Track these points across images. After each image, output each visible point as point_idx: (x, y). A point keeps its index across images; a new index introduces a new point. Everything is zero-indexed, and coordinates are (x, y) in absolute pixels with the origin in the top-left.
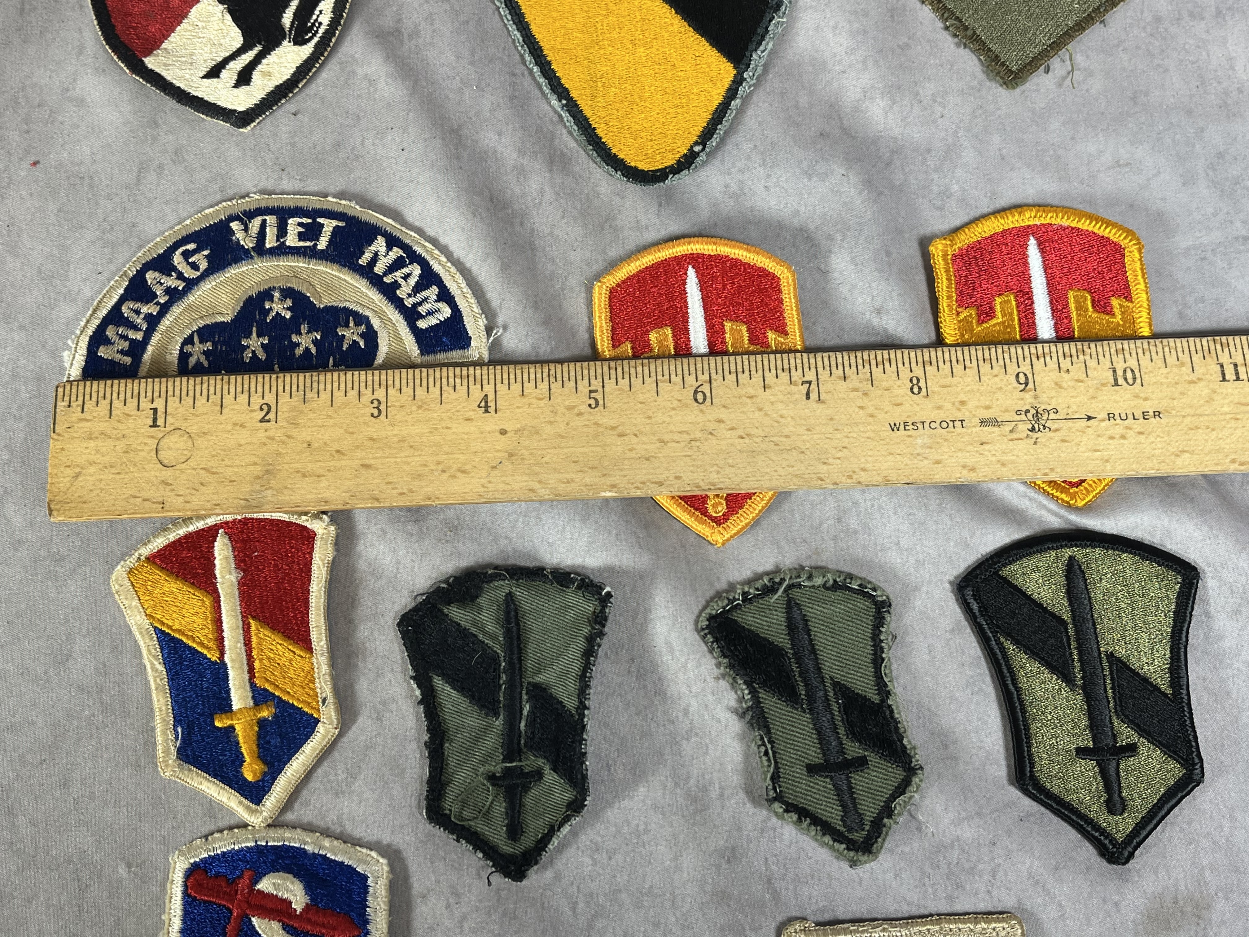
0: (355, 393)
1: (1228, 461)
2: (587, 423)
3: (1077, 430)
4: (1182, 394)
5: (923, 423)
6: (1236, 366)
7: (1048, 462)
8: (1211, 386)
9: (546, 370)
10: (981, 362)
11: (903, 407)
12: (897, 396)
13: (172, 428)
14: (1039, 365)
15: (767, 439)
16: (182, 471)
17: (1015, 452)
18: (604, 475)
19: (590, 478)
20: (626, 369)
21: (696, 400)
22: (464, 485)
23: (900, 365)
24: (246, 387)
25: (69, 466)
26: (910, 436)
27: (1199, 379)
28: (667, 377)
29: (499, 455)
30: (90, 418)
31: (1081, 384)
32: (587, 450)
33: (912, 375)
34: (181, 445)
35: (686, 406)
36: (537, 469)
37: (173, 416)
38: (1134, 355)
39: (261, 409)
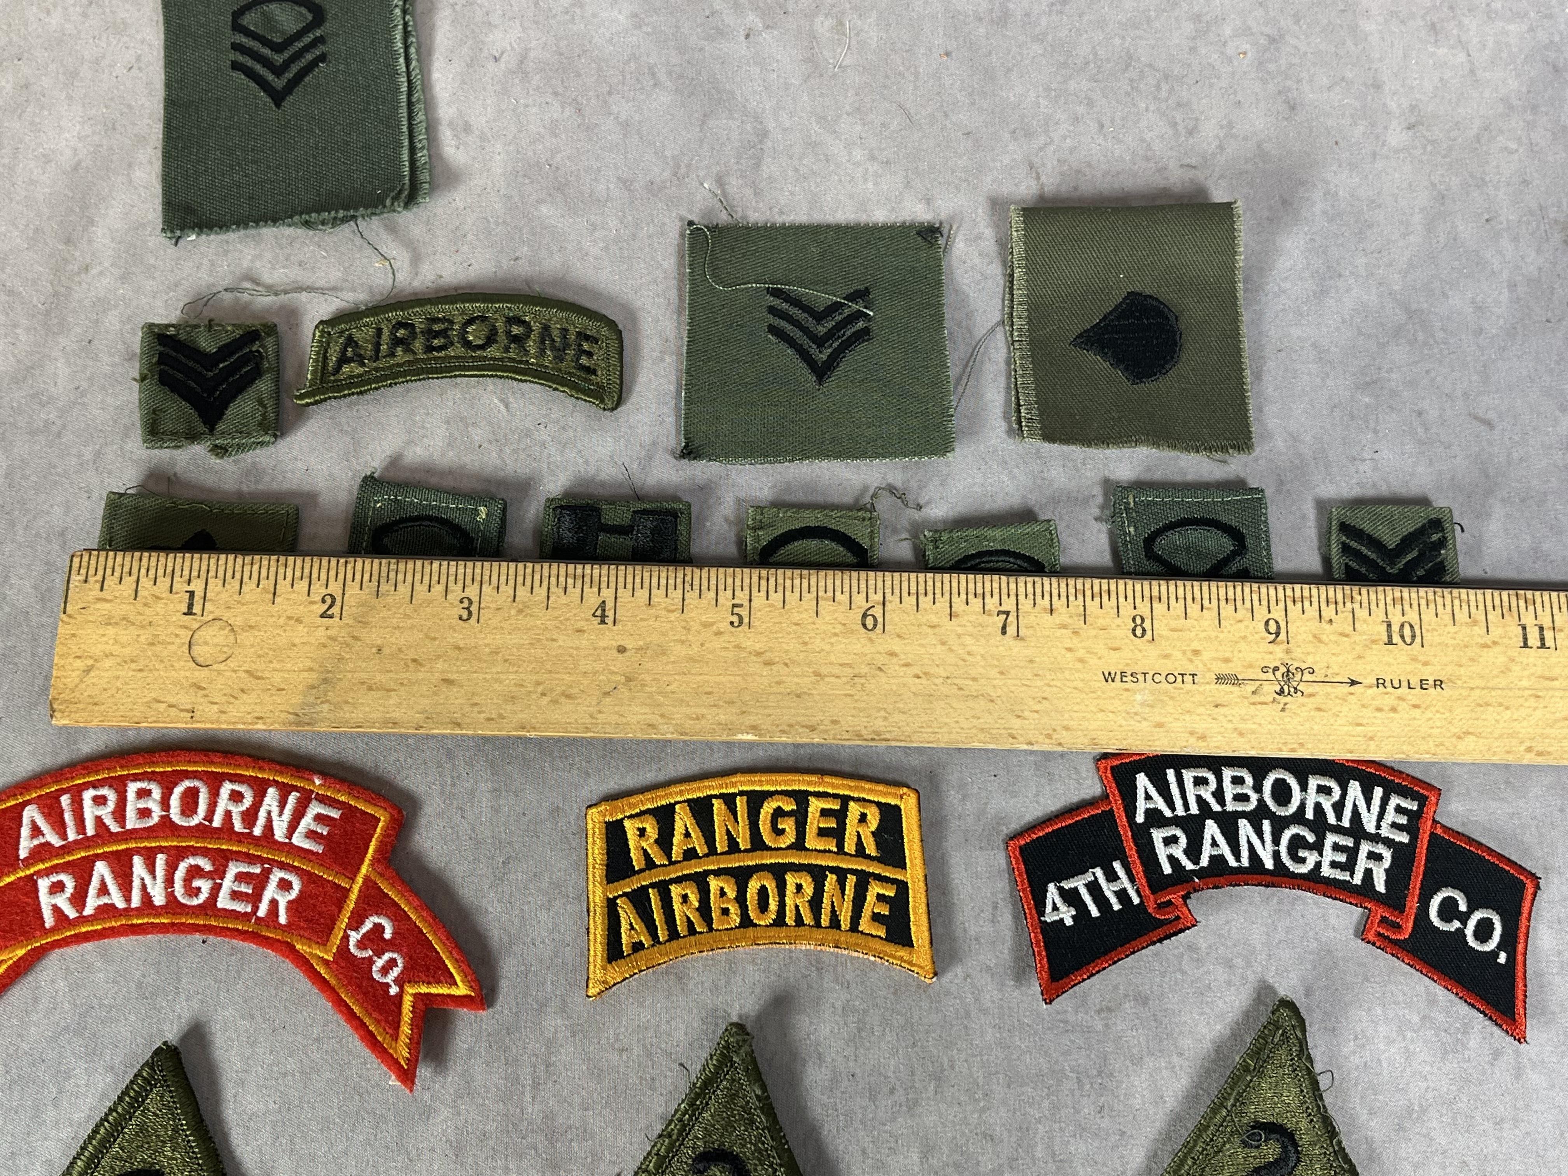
0: (441, 587)
1: (1522, 748)
2: (727, 645)
3: (1337, 697)
4: (1472, 660)
5: (1145, 674)
6: (1541, 629)
7: (1298, 735)
8: (1509, 653)
9: (680, 575)
10: (1223, 603)
11: (1120, 652)
12: (1115, 638)
13: (210, 618)
14: (1294, 611)
15: (949, 681)
16: (219, 672)
17: (1257, 720)
18: (743, 713)
19: (725, 715)
20: (780, 581)
21: (864, 625)
22: (566, 713)
23: (1122, 599)
24: (307, 571)
25: (79, 657)
26: (1127, 690)
27: (1495, 643)
28: (830, 594)
29: (613, 678)
30: (110, 598)
31: (1345, 639)
32: (724, 680)
33: (1135, 612)
34: (222, 640)
35: (852, 632)
36: (660, 699)
37: (214, 602)
38: (1415, 607)
39: (324, 601)
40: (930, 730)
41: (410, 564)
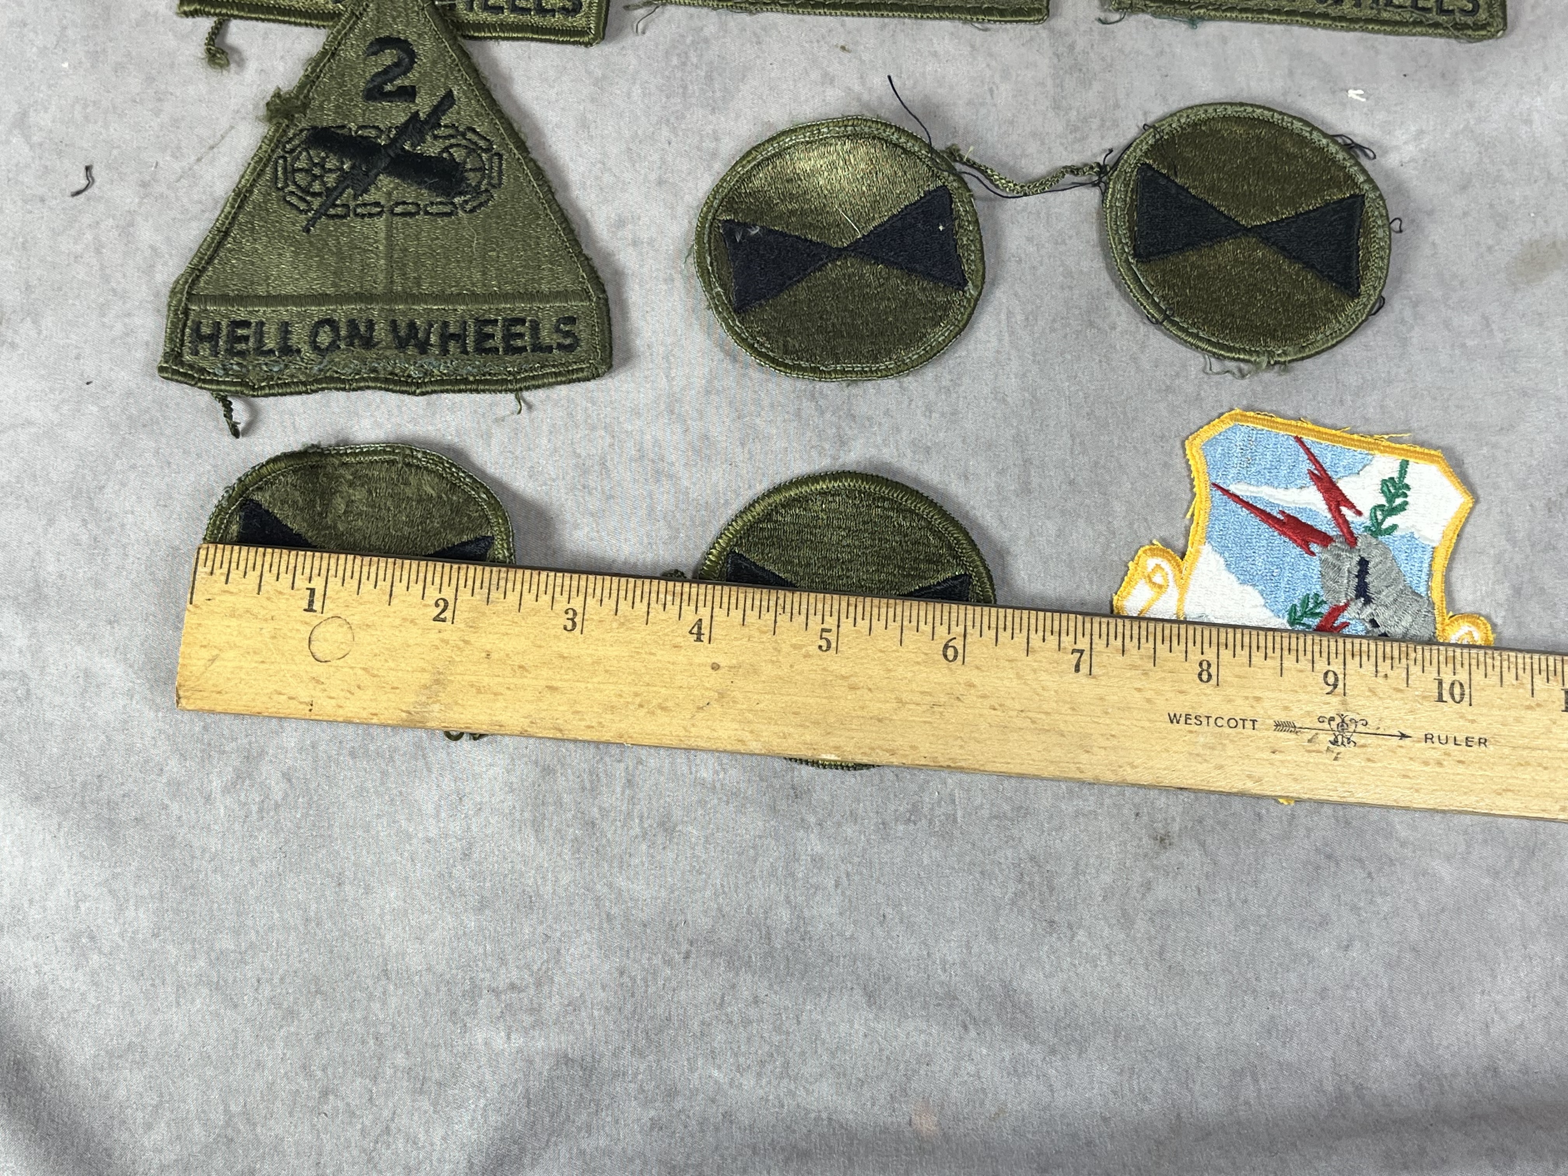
0: (548, 598)
1: (1558, 807)
2: (815, 668)
3: (1387, 749)
4: (1516, 720)
5: (1208, 717)
7: (1348, 783)
8: (1552, 716)
9: (773, 596)
10: (1286, 652)
11: (1186, 695)
12: (1182, 681)
13: (330, 615)
14: (1352, 664)
15: (1023, 714)
16: (337, 668)
17: (1312, 767)
18: (828, 734)
19: (811, 735)
20: (868, 608)
21: (945, 656)
22: (662, 725)
23: (1190, 644)
24: (421, 575)
25: (205, 646)
26: (1191, 732)
27: (1538, 705)
28: (914, 623)
29: (708, 694)
30: (235, 591)
31: (1399, 694)
32: (811, 701)
33: (1202, 658)
34: (340, 637)
35: (935, 662)
36: (750, 716)
37: (333, 601)
38: (1466, 667)
39: (437, 605)
40: (1003, 760)
41: (519, 574)
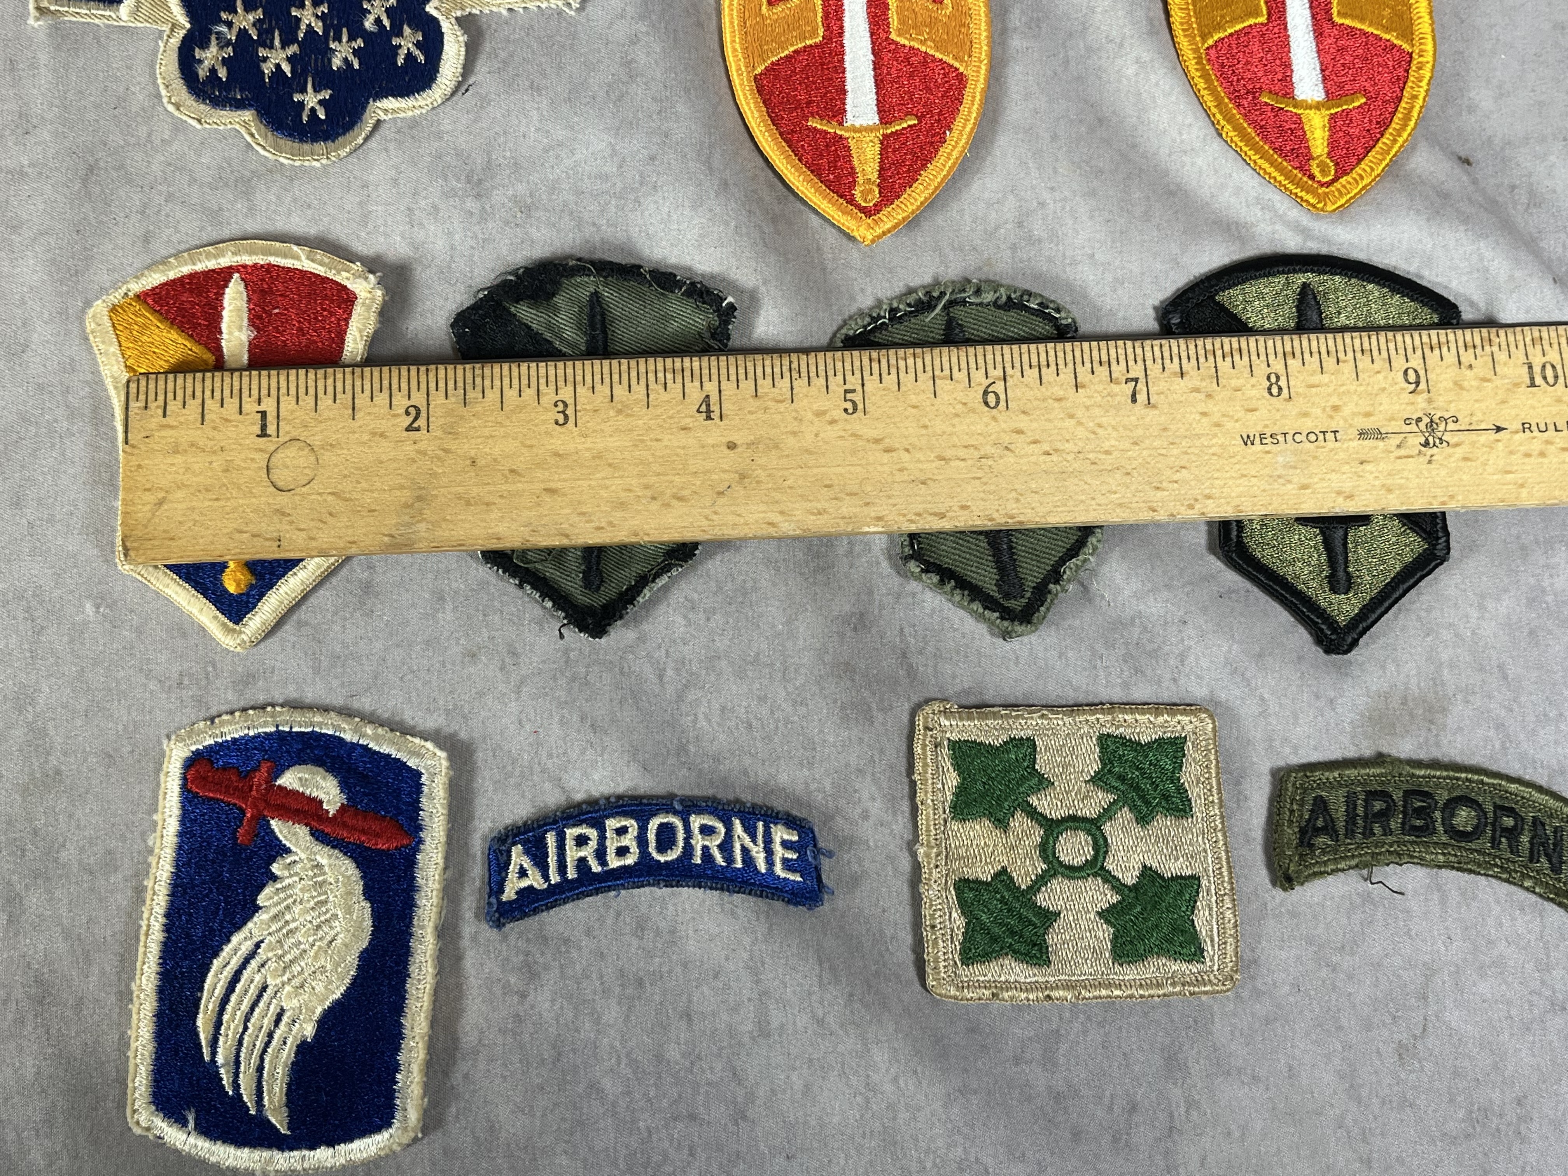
0: (532, 391)
2: (843, 434)
3: (1483, 445)
5: (1285, 434)
7: (1447, 487)
9: (786, 362)
10: (1359, 355)
11: (1257, 413)
12: (1251, 398)
13: (287, 439)
14: (1433, 357)
15: (1081, 456)
16: (303, 497)
17: (1406, 474)
18: (867, 504)
19: (848, 507)
20: (893, 361)
21: (986, 403)
22: (680, 516)
23: (1254, 357)
24: (386, 383)
25: (149, 490)
26: (1268, 452)
28: (947, 372)
29: (726, 476)
30: (175, 424)
31: (1487, 384)
32: (843, 471)
33: (1269, 370)
34: (302, 462)
35: (973, 410)
36: (777, 496)
37: (289, 422)
38: (1556, 346)
39: (407, 413)
40: (1067, 509)
41: (497, 368)
